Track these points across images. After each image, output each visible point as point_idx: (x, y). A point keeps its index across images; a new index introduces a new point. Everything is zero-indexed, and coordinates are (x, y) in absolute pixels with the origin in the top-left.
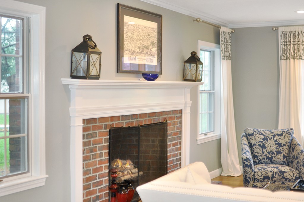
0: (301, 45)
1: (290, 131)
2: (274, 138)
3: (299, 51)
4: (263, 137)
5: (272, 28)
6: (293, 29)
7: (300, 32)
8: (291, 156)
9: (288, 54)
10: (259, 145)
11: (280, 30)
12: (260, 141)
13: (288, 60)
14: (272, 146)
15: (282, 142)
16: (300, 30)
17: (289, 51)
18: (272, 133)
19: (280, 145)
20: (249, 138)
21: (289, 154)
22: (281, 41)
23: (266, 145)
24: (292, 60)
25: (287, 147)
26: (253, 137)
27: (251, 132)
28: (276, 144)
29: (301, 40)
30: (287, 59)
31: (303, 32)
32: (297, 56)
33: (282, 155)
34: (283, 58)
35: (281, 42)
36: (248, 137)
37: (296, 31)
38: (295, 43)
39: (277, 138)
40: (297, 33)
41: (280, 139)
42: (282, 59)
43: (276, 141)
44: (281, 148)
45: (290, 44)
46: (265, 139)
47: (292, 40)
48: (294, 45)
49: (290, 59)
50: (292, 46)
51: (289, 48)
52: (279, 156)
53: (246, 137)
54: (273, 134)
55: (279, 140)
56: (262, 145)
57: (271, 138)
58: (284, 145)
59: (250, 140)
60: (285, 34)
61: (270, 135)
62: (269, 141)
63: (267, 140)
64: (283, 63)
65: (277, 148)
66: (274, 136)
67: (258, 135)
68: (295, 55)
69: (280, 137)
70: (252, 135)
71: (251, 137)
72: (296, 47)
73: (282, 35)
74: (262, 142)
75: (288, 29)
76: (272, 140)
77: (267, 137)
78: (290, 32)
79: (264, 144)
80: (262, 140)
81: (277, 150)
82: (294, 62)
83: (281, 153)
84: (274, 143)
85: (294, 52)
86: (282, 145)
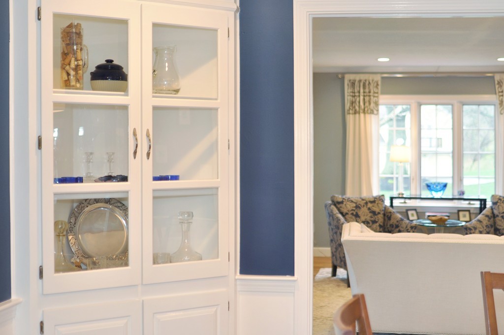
0: (372, 97)
1: (382, 197)
2: (367, 206)
3: (370, 104)
4: (354, 205)
5: (336, 74)
6: (363, 77)
7: (371, 82)
8: (387, 225)
9: (357, 108)
10: (352, 214)
11: (348, 77)
12: (352, 210)
13: (357, 115)
14: (366, 214)
15: (377, 209)
16: (371, 79)
17: (358, 104)
18: (363, 200)
19: (374, 213)
20: (339, 206)
21: (384, 223)
22: (347, 90)
23: (360, 213)
24: (362, 115)
25: (382, 216)
26: (343, 206)
27: (340, 200)
28: (370, 212)
29: (372, 91)
30: (355, 113)
31: (374, 82)
32: (368, 110)
33: (378, 224)
34: (351, 111)
35: (348, 93)
36: (337, 205)
37: (366, 80)
38: (365, 94)
39: (370, 205)
40: (367, 83)
41: (373, 206)
42: (349, 113)
43: (369, 209)
44: (376, 217)
45: (359, 96)
46: (357, 207)
47: (362, 91)
48: (364, 96)
49: (359, 113)
50: (362, 98)
51: (358, 99)
52: (375, 226)
53: (335, 205)
54: (365, 202)
55: (373, 208)
56: (355, 213)
57: (364, 205)
58: (379, 213)
59: (341, 208)
60: (353, 84)
61: (362, 203)
62: (362, 209)
63: (360, 208)
64: (350, 118)
65: (371, 217)
66: (366, 203)
67: (348, 203)
68: (366, 109)
69: (373, 204)
70: (342, 202)
71: (341, 205)
72: (367, 99)
73: (349, 84)
74: (354, 210)
75: (357, 77)
76: (365, 208)
77: (359, 204)
78: (360, 81)
79: (357, 213)
80: (354, 209)
81: (372, 219)
82: (365, 117)
83: (376, 222)
84: (368, 211)
85: (364, 104)
86: (376, 213)
